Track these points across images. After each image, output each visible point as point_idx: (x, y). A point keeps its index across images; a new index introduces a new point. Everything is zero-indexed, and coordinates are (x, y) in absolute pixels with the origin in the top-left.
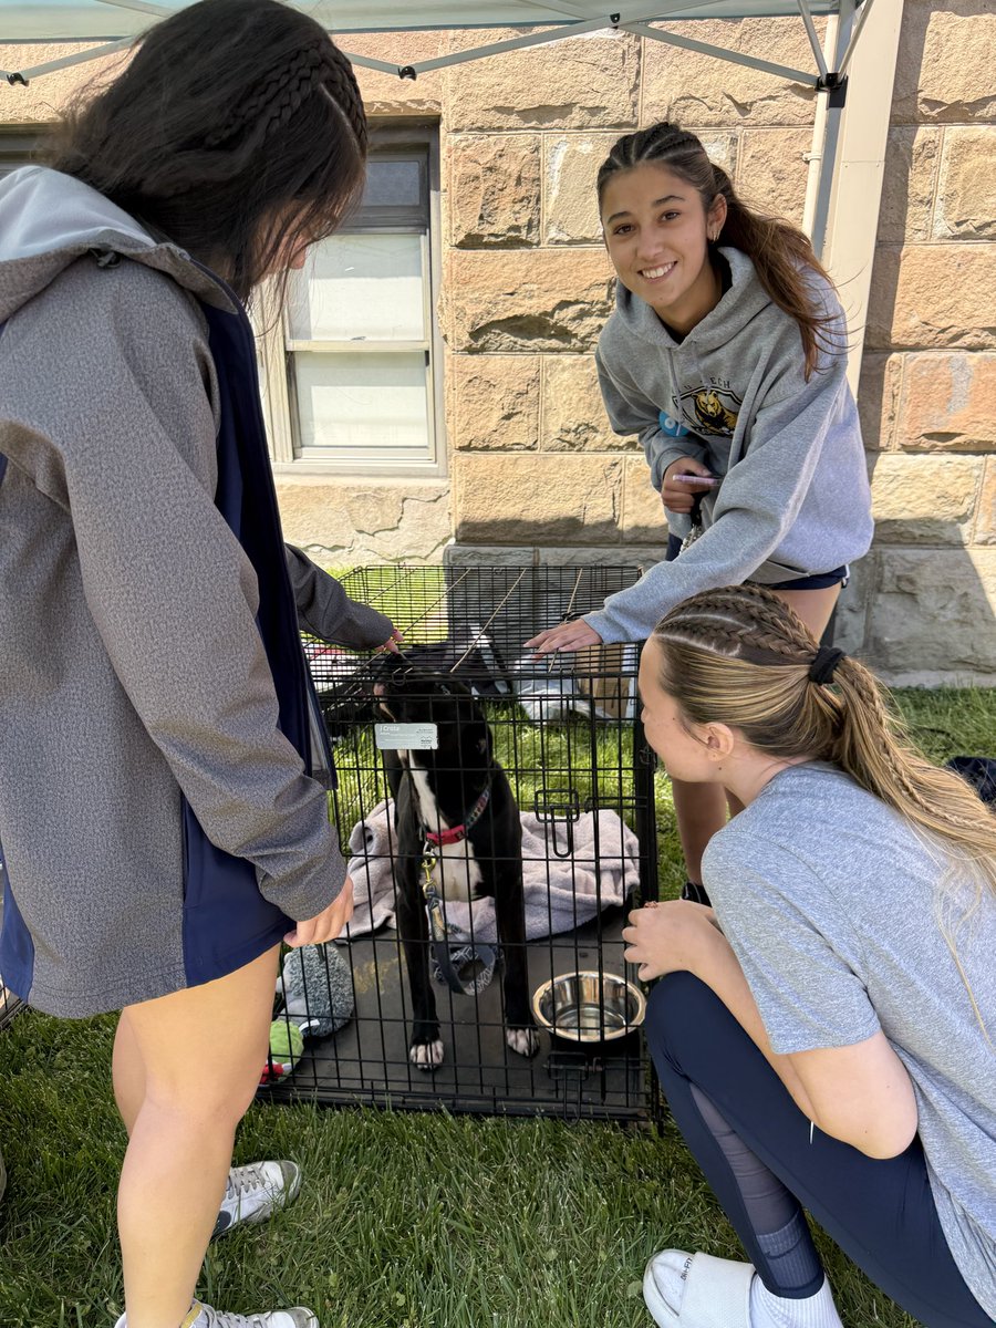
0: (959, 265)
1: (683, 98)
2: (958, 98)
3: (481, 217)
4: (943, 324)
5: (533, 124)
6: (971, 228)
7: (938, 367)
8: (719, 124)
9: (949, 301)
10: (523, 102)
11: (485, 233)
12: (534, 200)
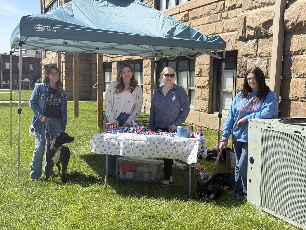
0: (297, 83)
1: (261, 52)
2: (295, 51)
3: (239, 73)
4: (295, 96)
5: (246, 57)
6: (299, 76)
7: (295, 105)
8: (266, 56)
9: (296, 91)
10: (244, 54)
11: (239, 75)
12: (245, 70)
